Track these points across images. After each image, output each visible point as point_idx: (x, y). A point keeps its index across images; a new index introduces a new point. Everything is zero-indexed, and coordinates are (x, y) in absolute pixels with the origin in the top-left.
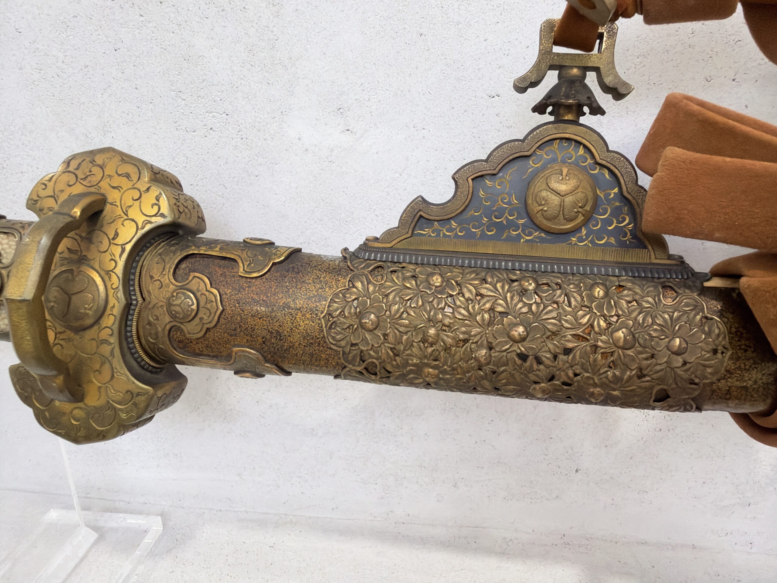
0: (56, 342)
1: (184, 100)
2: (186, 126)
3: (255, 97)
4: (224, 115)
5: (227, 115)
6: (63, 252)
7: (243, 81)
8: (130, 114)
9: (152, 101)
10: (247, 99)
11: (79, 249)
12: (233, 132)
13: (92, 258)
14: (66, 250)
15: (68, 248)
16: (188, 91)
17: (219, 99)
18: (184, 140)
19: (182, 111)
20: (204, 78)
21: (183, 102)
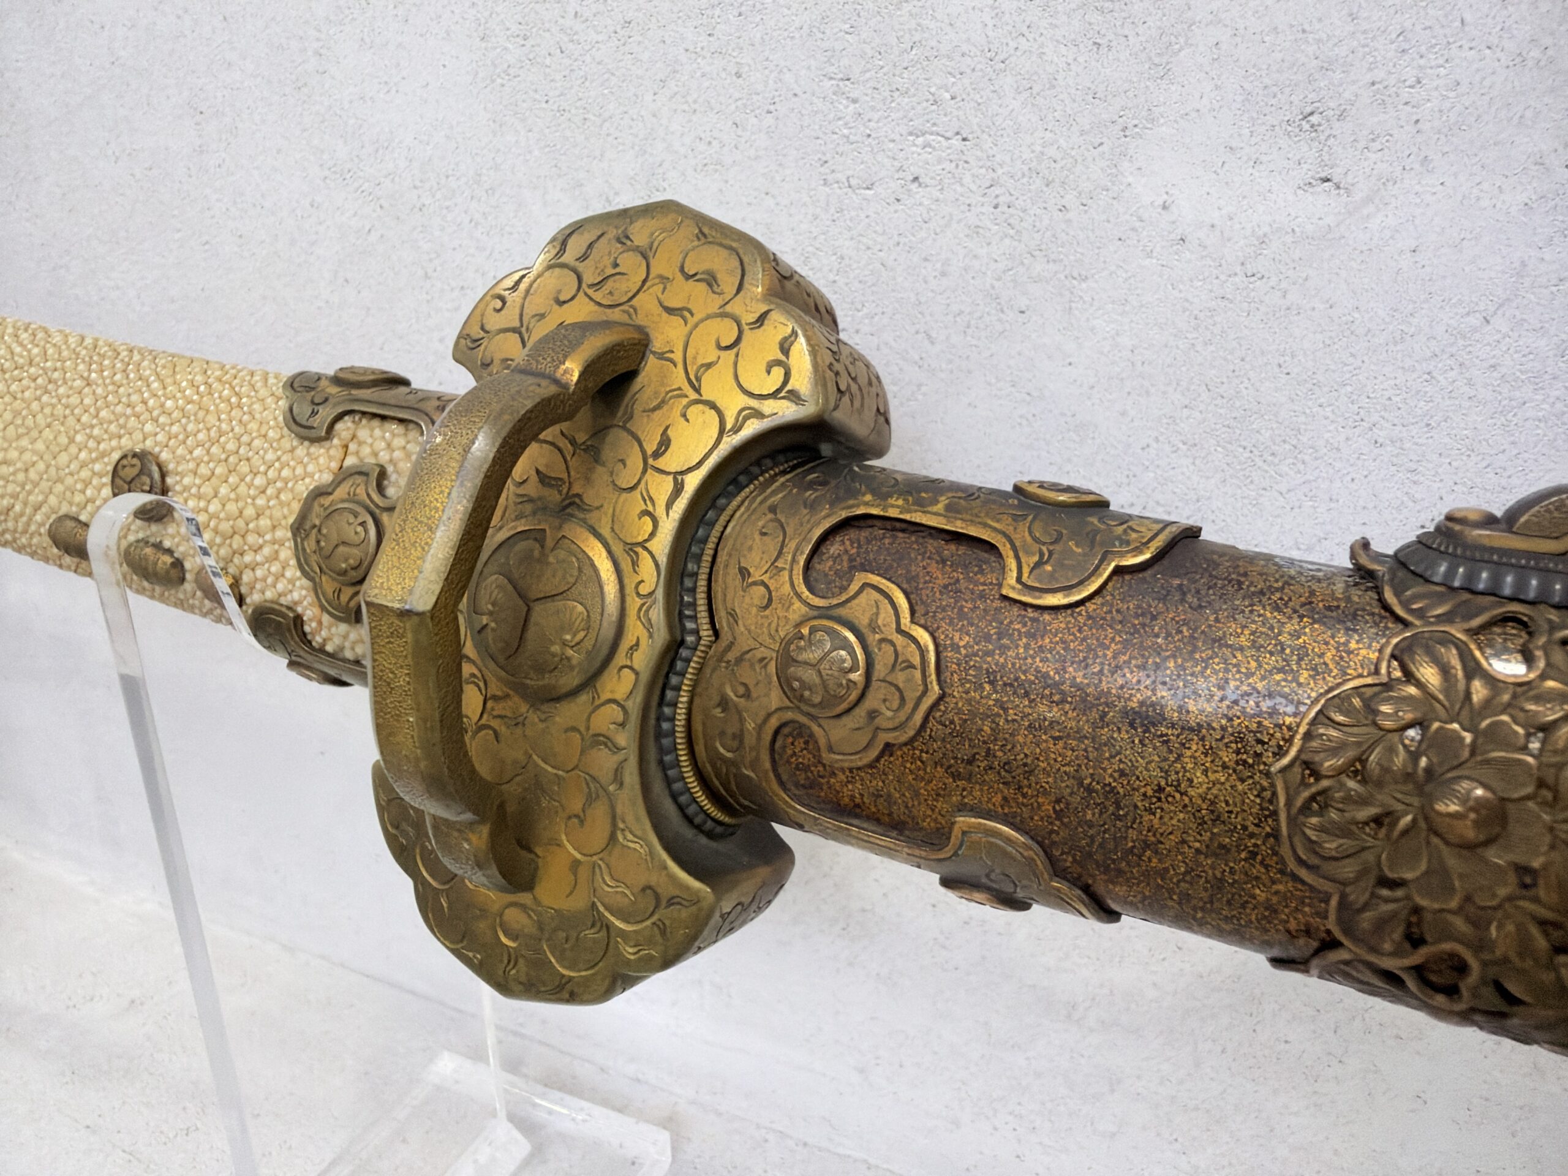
0: (483, 721)
1: (855, 101)
2: (850, 173)
3: (1054, 87)
4: (956, 142)
5: (964, 140)
6: (524, 481)
7: (1022, 40)
8: (715, 143)
9: (772, 108)
10: (1027, 94)
11: (565, 476)
12: (974, 187)
13: (596, 504)
14: (534, 478)
15: (538, 472)
16: (868, 75)
17: (947, 96)
18: (840, 211)
19: (846, 131)
20: (917, 37)
21: (852, 107)
